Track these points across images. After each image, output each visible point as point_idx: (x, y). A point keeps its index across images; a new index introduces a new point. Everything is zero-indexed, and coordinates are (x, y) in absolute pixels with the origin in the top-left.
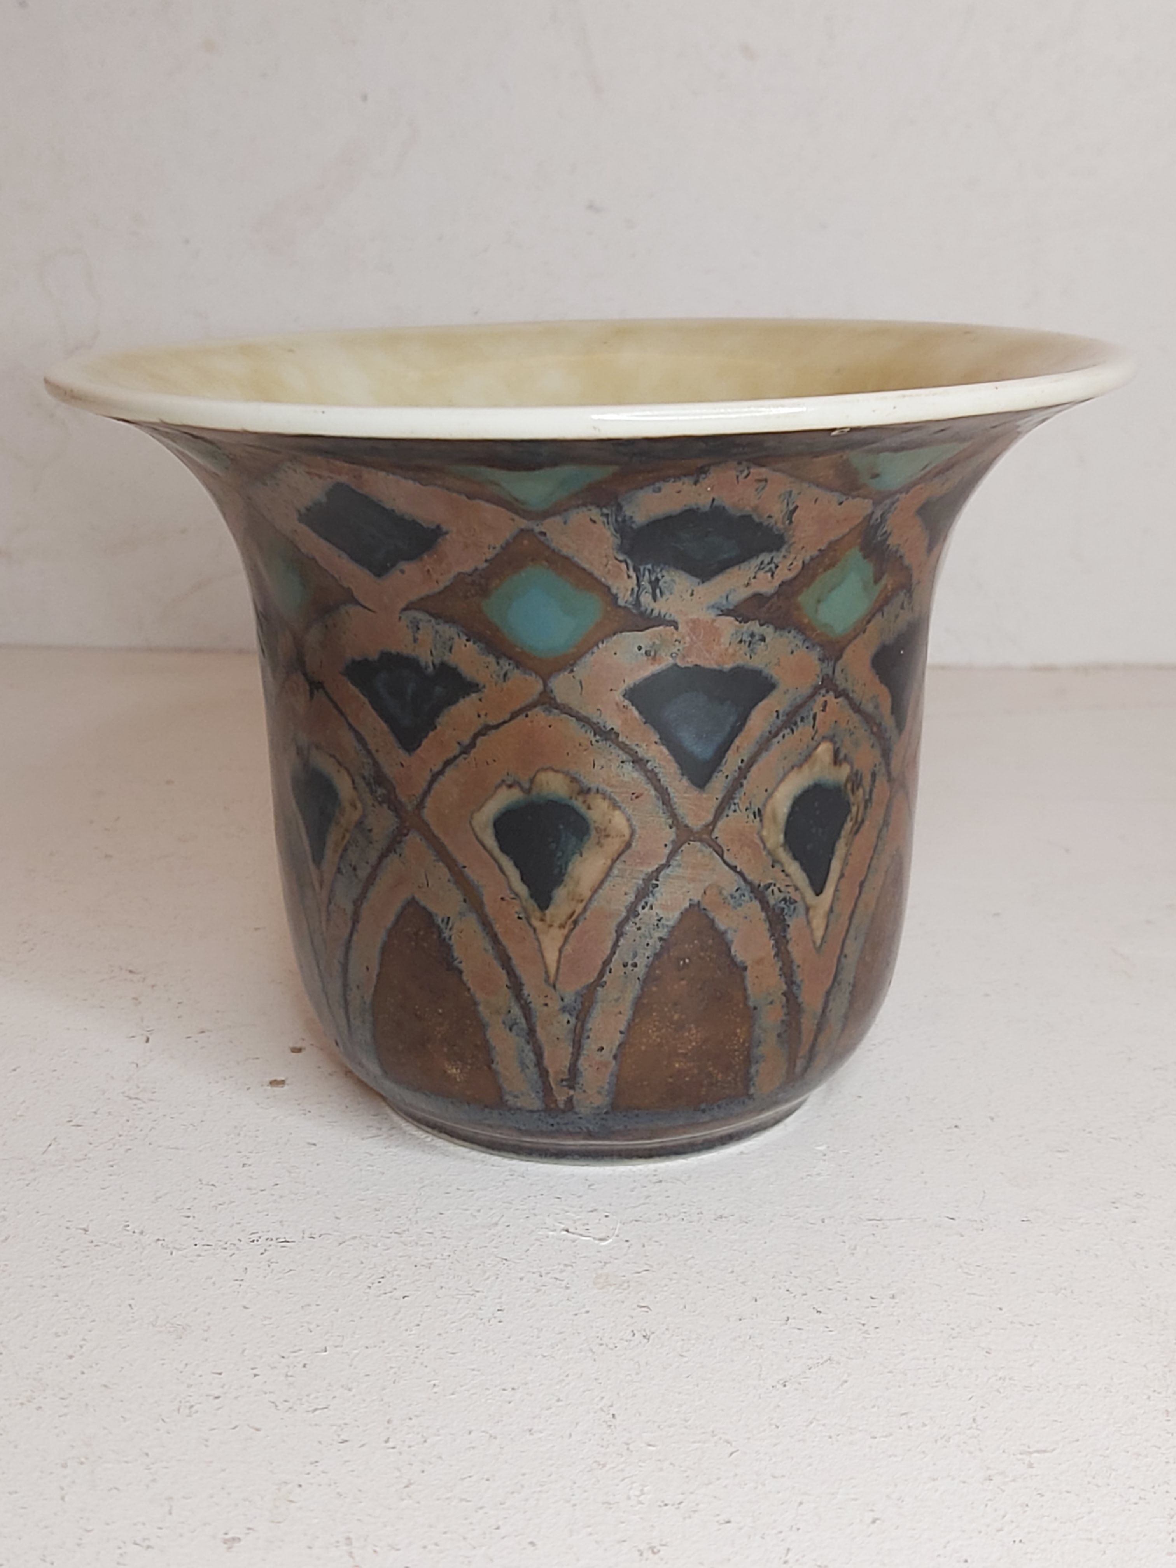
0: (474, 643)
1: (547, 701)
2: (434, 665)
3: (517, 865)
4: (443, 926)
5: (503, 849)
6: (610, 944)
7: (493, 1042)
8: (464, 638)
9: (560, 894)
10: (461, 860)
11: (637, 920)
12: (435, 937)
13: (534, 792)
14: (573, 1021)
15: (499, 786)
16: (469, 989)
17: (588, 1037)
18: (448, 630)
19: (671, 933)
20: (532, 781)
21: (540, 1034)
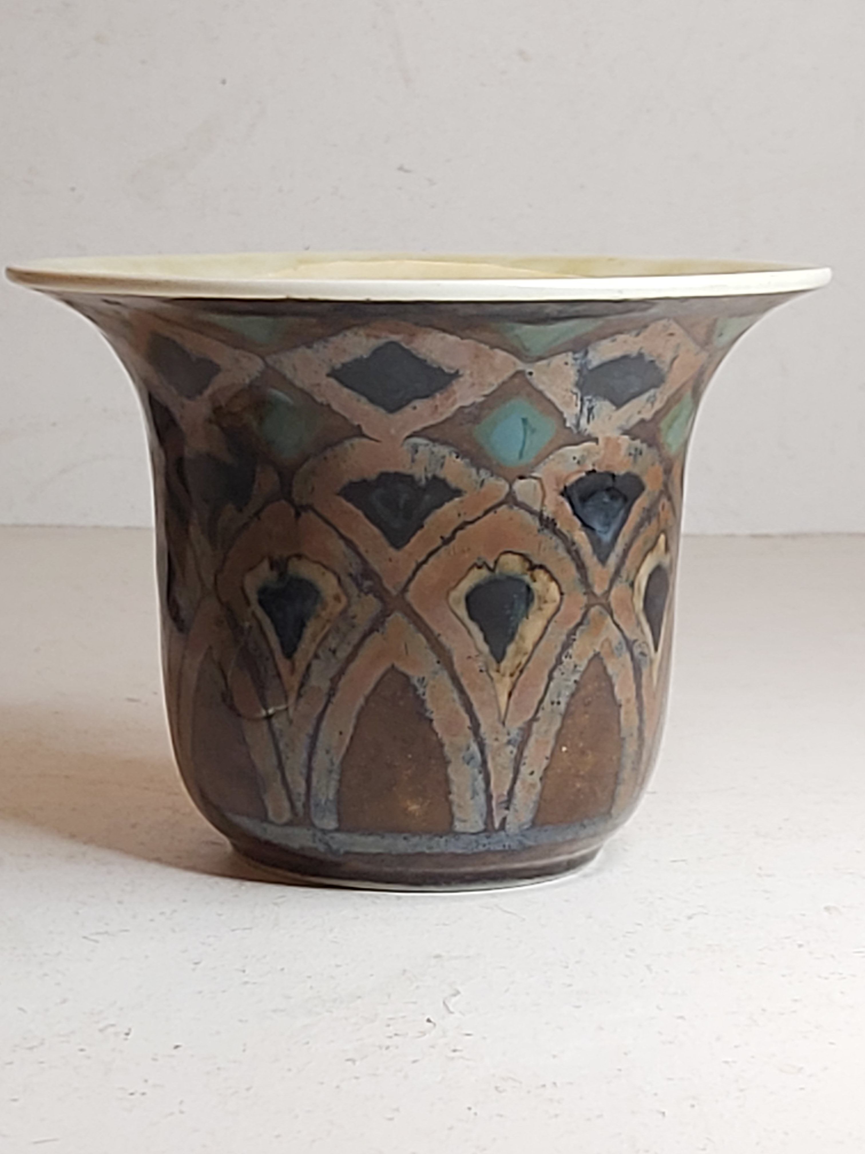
0: (462, 459)
1: (511, 499)
2: (427, 478)
3: (482, 629)
4: (417, 685)
5: (472, 617)
6: (542, 688)
7: (452, 776)
8: (454, 455)
9: (511, 649)
10: (436, 630)
11: (561, 667)
12: (411, 695)
13: (497, 571)
14: (515, 751)
15: (471, 568)
16: (437, 734)
17: (524, 764)
18: (442, 450)
19: (582, 677)
20: (496, 562)
21: (490, 765)
